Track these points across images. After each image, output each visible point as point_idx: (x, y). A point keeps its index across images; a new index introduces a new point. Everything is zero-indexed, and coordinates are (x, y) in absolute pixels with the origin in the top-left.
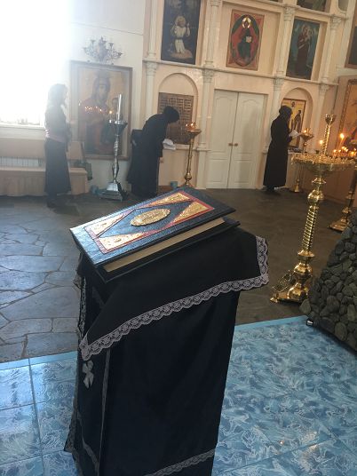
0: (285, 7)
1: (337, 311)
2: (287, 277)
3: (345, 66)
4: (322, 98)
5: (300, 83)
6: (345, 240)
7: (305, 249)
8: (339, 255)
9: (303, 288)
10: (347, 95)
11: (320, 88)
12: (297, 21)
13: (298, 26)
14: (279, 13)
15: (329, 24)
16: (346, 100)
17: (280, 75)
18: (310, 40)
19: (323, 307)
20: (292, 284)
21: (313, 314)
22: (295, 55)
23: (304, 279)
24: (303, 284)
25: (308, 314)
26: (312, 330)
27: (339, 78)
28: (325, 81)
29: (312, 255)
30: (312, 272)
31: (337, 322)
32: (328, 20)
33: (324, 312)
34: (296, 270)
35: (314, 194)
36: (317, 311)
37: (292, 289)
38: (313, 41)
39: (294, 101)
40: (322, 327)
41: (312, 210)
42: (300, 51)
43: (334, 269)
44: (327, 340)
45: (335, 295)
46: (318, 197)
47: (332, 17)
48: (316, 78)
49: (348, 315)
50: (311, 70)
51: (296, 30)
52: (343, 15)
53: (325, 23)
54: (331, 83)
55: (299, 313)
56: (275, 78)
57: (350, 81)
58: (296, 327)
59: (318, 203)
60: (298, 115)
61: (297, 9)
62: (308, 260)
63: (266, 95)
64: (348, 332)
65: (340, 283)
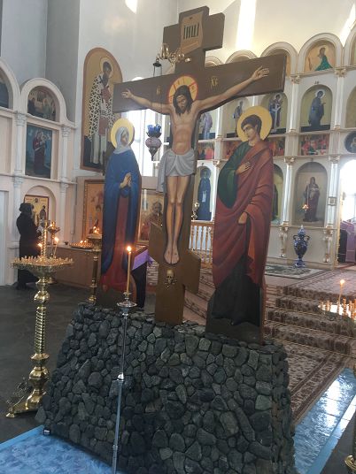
0: (16, 113)
1: (69, 413)
2: (22, 386)
3: (81, 168)
4: (64, 195)
5: (41, 181)
6: (70, 338)
7: (38, 353)
8: (66, 354)
9: (41, 393)
10: (85, 192)
11: (60, 187)
12: (30, 127)
13: (32, 131)
14: (11, 118)
15: (60, 132)
16: (85, 197)
17: (18, 174)
18: (45, 144)
19: (57, 412)
20: (30, 391)
21: (48, 421)
22: (33, 156)
23: (41, 383)
24: (40, 389)
25: (44, 423)
26: (49, 440)
27: (77, 178)
28: (64, 180)
29: (46, 357)
30: (48, 374)
31: (70, 425)
32: (59, 129)
33: (58, 417)
34: (32, 376)
35: (40, 295)
36: (52, 417)
37: (31, 397)
38: (48, 145)
39: (37, 198)
40: (58, 433)
41: (40, 311)
42: (37, 153)
43: (63, 369)
44: (64, 447)
45: (66, 396)
46: (44, 298)
47: (63, 126)
48: (56, 177)
49: (79, 414)
50: (49, 170)
51: (30, 134)
52: (73, 126)
53: (57, 131)
54: (70, 182)
55: (36, 425)
56: (14, 176)
57: (86, 181)
58: (33, 441)
59: (45, 303)
60: (43, 210)
61: (27, 116)
62: (43, 363)
63: (6, 192)
64: (81, 432)
65: (69, 383)
